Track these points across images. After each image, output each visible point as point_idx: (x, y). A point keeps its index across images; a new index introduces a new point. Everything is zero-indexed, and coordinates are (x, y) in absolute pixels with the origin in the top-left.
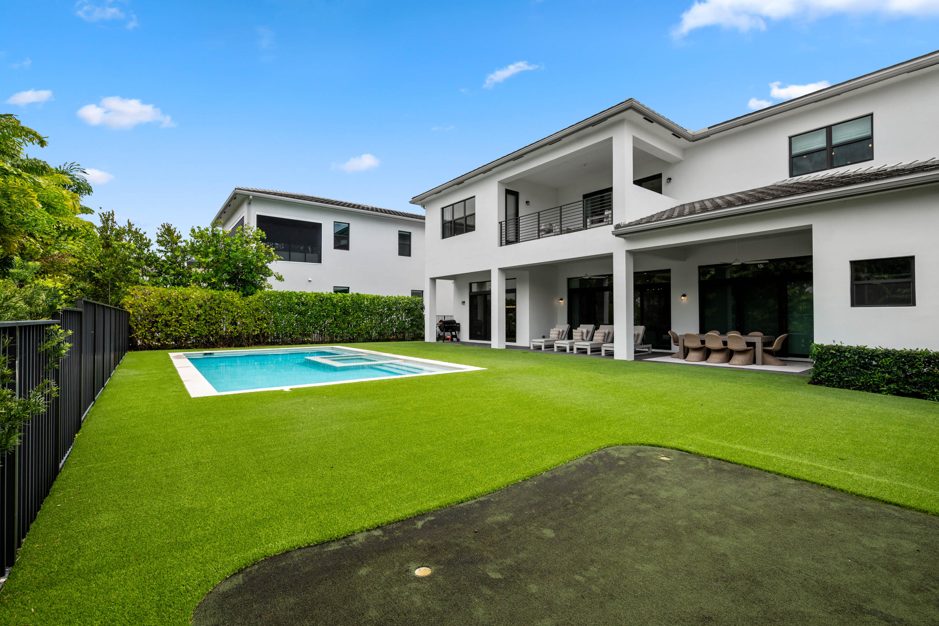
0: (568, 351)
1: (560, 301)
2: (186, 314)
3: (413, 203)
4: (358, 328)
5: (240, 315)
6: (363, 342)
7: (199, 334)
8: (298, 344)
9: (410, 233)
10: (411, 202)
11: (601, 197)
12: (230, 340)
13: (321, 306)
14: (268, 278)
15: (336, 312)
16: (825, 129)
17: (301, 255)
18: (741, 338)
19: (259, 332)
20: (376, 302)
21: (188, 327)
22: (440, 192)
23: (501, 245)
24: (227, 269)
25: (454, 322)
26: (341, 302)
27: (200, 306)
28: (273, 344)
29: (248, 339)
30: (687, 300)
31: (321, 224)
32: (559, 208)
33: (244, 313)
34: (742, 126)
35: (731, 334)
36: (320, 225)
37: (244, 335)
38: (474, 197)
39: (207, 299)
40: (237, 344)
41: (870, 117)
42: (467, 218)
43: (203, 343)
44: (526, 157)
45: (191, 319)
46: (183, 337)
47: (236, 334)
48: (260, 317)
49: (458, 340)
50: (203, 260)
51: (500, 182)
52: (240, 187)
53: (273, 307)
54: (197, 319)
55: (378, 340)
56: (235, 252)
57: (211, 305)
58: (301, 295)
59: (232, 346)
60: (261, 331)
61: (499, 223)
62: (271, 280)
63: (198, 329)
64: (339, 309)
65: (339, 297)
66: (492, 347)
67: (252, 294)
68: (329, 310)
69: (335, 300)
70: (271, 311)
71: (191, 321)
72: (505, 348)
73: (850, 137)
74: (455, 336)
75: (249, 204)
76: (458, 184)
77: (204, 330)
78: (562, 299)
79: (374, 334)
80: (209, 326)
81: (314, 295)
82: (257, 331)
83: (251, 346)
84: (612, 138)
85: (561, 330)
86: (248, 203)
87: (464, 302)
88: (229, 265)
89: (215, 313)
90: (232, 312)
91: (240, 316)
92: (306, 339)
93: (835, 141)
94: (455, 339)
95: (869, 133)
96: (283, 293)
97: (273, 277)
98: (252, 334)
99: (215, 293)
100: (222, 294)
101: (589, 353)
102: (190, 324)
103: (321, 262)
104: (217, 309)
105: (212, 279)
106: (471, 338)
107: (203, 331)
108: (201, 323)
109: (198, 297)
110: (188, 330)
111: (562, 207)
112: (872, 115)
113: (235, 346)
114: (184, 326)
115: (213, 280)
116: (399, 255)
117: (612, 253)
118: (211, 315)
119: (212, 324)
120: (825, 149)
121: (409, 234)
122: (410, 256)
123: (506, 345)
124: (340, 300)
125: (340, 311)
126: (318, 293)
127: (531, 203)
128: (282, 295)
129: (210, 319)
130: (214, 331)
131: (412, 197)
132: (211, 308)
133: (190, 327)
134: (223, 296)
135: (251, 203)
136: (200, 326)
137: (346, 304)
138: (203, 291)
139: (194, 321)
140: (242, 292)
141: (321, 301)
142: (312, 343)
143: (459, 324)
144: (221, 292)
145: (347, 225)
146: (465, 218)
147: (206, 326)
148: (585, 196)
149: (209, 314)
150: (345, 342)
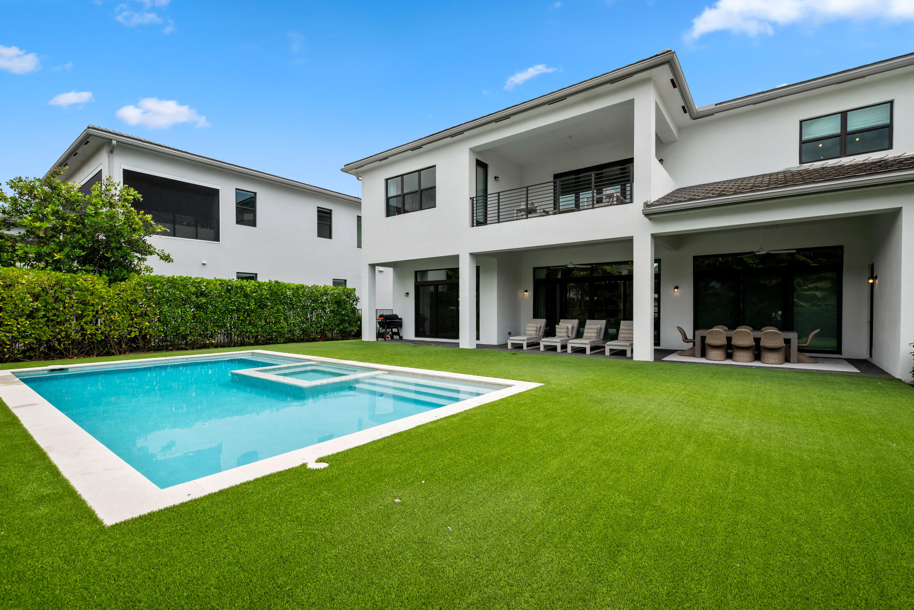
0: (559, 350)
1: (525, 293)
2: (10, 308)
3: (346, 172)
4: (279, 326)
5: (107, 309)
6: (284, 343)
7: (35, 339)
8: (197, 348)
9: (331, 210)
10: (342, 170)
11: (576, 179)
12: (90, 346)
13: (230, 298)
14: (148, 257)
15: (249, 305)
16: (840, 115)
17: (192, 229)
18: (780, 334)
19: (137, 334)
20: (301, 293)
21: (15, 329)
22: (386, 158)
23: (473, 226)
24: (81, 242)
25: (396, 317)
26: (256, 292)
27: (36, 297)
28: (158, 349)
29: (119, 344)
30: (680, 292)
31: (218, 190)
32: (525, 189)
33: (113, 307)
34: (752, 105)
35: (770, 331)
36: (216, 192)
37: (113, 338)
38: (435, 166)
39: (50, 286)
40: (102, 352)
41: (889, 104)
42: (423, 192)
43: (42, 352)
44: (513, 118)
45: (21, 316)
46: (6, 344)
47: (100, 337)
48: (139, 312)
49: (401, 338)
50: (38, 224)
51: (472, 150)
52: (96, 126)
53: (159, 298)
54: (31, 316)
55: (302, 341)
56: (93, 217)
57: (57, 295)
58: (200, 282)
59: (93, 354)
60: (140, 332)
61: (471, 198)
62: (152, 261)
63: (33, 332)
64: (253, 301)
65: (253, 285)
66: (461, 346)
67: (123, 279)
68: (240, 303)
69: (248, 289)
70: (156, 304)
71: (20, 320)
72: (475, 347)
73: (865, 124)
74: (398, 334)
75: (111, 152)
76: (413, 149)
77: (44, 332)
78: (526, 291)
79: (298, 332)
80: (53, 326)
81: (219, 282)
82: (135, 332)
83: (125, 353)
84: (633, 100)
85: (538, 326)
86: (108, 150)
87: (408, 293)
88: (84, 236)
89: (65, 308)
90: (93, 305)
91: (106, 311)
92: (208, 342)
93: (850, 128)
94: (397, 337)
95: (887, 121)
96: (174, 279)
97: (155, 257)
98: (126, 337)
99: (63, 277)
100: (74, 278)
101: (588, 352)
102: (18, 324)
103: (218, 240)
104: (66, 301)
105: (55, 255)
106: (417, 335)
107: (43, 334)
108: (38, 322)
109: (32, 283)
110: (15, 334)
111: (529, 188)
112: (891, 102)
113: (98, 355)
114: (8, 327)
115: (57, 256)
116: (318, 236)
117: (633, 237)
118: (57, 310)
119: (58, 323)
120: (839, 136)
121: (329, 211)
122: (330, 237)
123: (477, 344)
124: (255, 289)
125: (255, 304)
126: (225, 280)
127: (500, 179)
128: (172, 282)
129: (55, 315)
130: (63, 334)
131: (345, 164)
132: (57, 299)
133: (18, 329)
134: (76, 281)
135: (114, 152)
136: (37, 327)
137: (262, 295)
138: (42, 273)
139: (26, 319)
140: (107, 275)
141: (228, 291)
142: (216, 346)
143: (401, 319)
144: (72, 274)
145: (253, 194)
146: (419, 193)
147: (48, 326)
148: (556, 176)
149: (53, 308)
150: (261, 344)
